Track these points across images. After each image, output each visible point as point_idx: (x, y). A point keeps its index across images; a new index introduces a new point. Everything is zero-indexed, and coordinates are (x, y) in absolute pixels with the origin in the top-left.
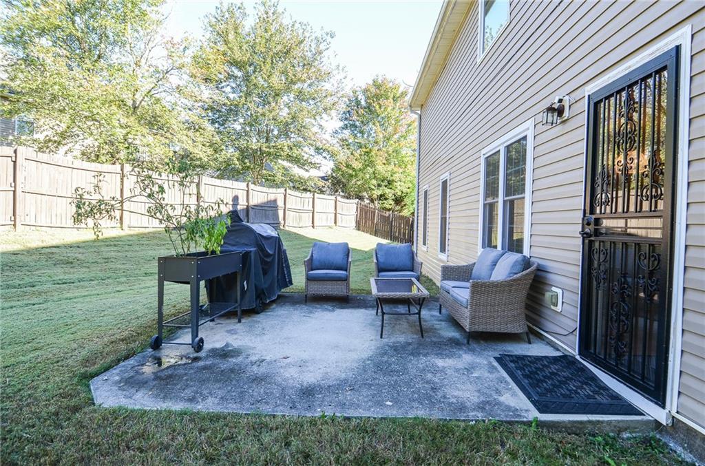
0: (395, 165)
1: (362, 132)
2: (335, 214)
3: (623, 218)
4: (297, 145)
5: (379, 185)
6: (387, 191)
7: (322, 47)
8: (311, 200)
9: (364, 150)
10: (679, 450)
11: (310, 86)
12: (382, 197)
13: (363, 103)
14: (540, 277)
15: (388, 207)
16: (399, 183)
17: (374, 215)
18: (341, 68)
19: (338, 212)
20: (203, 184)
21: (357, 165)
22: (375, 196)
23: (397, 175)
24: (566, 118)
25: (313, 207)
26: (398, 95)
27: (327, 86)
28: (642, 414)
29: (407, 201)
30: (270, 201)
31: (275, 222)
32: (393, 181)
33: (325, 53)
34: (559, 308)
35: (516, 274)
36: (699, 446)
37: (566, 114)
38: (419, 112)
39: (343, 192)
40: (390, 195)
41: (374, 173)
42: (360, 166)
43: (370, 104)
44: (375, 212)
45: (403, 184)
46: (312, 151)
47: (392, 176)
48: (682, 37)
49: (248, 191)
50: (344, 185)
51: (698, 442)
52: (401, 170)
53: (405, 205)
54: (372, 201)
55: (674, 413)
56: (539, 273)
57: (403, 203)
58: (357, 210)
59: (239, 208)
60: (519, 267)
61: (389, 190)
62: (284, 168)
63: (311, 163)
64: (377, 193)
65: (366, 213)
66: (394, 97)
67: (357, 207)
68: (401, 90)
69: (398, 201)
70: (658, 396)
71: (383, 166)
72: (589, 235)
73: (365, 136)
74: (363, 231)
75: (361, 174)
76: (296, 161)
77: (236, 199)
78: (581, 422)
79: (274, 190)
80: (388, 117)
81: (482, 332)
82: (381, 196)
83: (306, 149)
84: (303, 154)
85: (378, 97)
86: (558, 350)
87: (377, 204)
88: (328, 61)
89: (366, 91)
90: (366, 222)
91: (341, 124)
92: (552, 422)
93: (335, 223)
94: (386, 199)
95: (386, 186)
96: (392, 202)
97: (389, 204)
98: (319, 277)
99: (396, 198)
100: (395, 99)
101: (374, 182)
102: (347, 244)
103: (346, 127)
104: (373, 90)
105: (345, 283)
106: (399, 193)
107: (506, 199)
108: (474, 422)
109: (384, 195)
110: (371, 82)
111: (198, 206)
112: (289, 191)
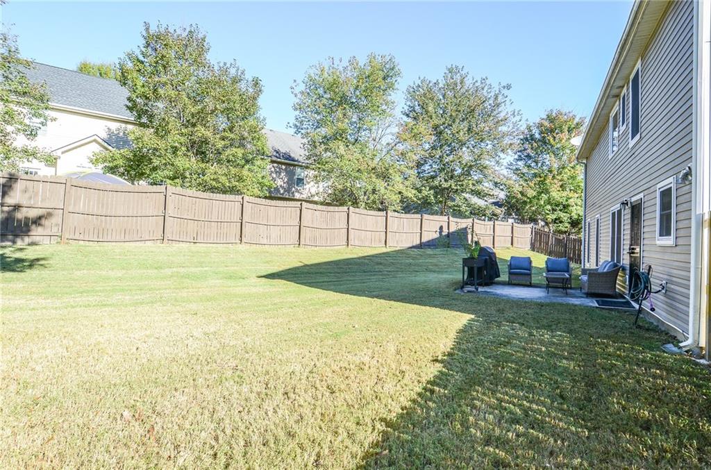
0: (571, 190)
1: (536, 162)
2: (512, 237)
4: (479, 182)
5: (554, 210)
6: (562, 215)
8: (492, 226)
9: (539, 179)
12: (557, 221)
13: (537, 136)
15: (563, 229)
16: (575, 207)
17: (549, 238)
19: (514, 236)
20: (424, 219)
21: (531, 193)
22: (549, 220)
23: (572, 200)
25: (494, 232)
26: (573, 126)
30: (463, 229)
32: (568, 205)
38: (585, 162)
39: (516, 215)
40: (566, 219)
41: (549, 199)
42: (535, 194)
43: (544, 137)
44: (549, 236)
45: (579, 208)
46: (491, 185)
47: (567, 201)
49: (449, 222)
50: (518, 210)
52: (576, 196)
54: (547, 224)
58: (532, 233)
59: (443, 234)
61: (565, 214)
62: (464, 198)
63: (490, 195)
64: (551, 217)
65: (540, 237)
66: (569, 128)
67: (532, 231)
68: (577, 120)
69: (575, 223)
71: (558, 192)
73: (540, 165)
74: (538, 252)
75: (535, 201)
76: (478, 194)
77: (441, 228)
79: (465, 220)
80: (563, 148)
82: (556, 219)
83: (486, 184)
84: (484, 189)
85: (552, 130)
87: (553, 227)
89: (540, 125)
90: (540, 244)
91: (516, 156)
93: (512, 244)
94: (561, 222)
95: (561, 210)
96: (569, 226)
97: (565, 226)
98: (517, 273)
99: (572, 221)
100: (570, 130)
101: (549, 207)
102: (529, 258)
103: (520, 159)
104: (547, 124)
105: (529, 276)
106: (576, 217)
109: (559, 218)
110: (545, 117)
111: (421, 233)
112: (475, 220)
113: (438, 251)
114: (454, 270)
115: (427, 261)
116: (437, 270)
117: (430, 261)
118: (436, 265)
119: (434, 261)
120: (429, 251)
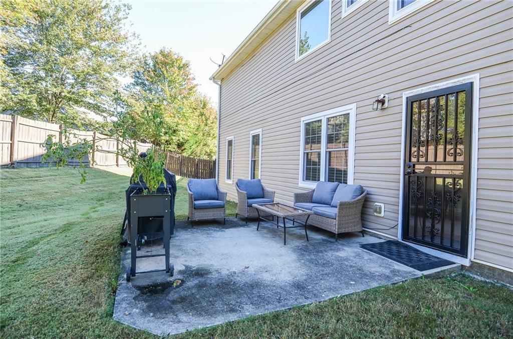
1: (150, 90)
3: (434, 164)
7: (120, 15)
8: (116, 142)
10: (476, 276)
11: (109, 45)
12: (167, 142)
13: (152, 67)
14: (368, 198)
16: (182, 132)
17: (167, 156)
18: (136, 35)
20: (18, 124)
22: (163, 141)
23: (180, 126)
24: (386, 107)
25: (117, 149)
26: (181, 65)
27: (123, 48)
28: (454, 263)
29: (186, 146)
31: (85, 161)
32: (177, 130)
33: (123, 21)
34: (382, 214)
35: (358, 196)
36: (487, 272)
37: (386, 105)
38: (220, 83)
40: (175, 142)
43: (158, 69)
45: (185, 133)
48: (475, 78)
49: (60, 133)
51: (486, 271)
52: (184, 123)
53: (185, 149)
55: (472, 259)
56: (368, 196)
57: (183, 148)
60: (358, 192)
61: (175, 138)
66: (178, 66)
69: (180, 145)
70: (463, 252)
72: (409, 173)
73: (153, 92)
78: (439, 272)
79: (83, 132)
81: (343, 233)
85: (165, 64)
86: (380, 238)
88: (125, 28)
89: (154, 58)
91: (132, 81)
92: (429, 275)
96: (176, 147)
97: (173, 147)
98: (206, 206)
99: (178, 144)
100: (179, 68)
101: (162, 130)
103: (136, 84)
105: (222, 209)
106: (181, 140)
107: (327, 150)
108: (401, 283)
109: (169, 141)
110: (159, 52)
111: (12, 145)
112: (98, 135)
113: (43, 171)
114: (74, 199)
115: (22, 188)
116: (43, 203)
117: (30, 187)
118: (41, 194)
119: (37, 186)
120: (27, 172)
